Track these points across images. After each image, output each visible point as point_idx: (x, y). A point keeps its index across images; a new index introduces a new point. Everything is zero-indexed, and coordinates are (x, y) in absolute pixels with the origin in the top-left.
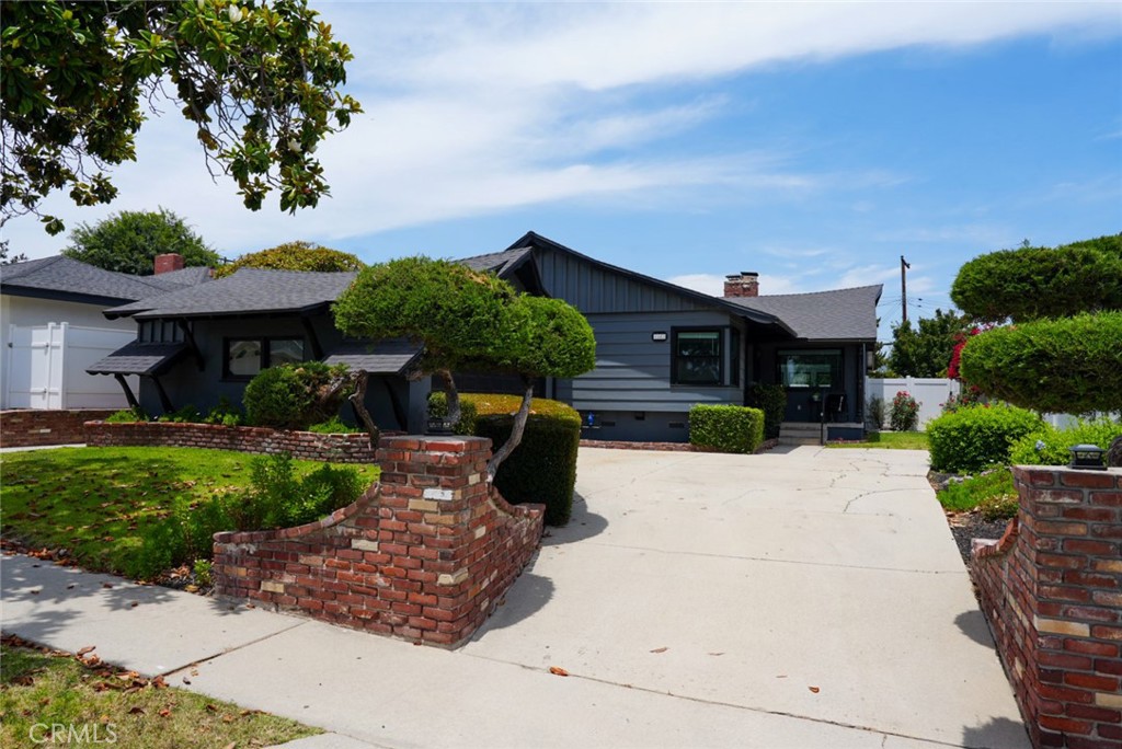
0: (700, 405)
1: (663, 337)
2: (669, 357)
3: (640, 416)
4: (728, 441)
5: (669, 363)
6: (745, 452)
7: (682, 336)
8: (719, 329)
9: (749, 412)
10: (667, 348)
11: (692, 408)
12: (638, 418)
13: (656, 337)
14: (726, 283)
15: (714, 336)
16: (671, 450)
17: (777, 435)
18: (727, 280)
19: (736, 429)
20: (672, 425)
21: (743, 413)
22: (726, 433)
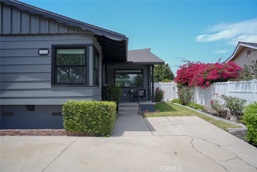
0: (71, 101)
1: (46, 52)
2: (50, 66)
3: (31, 108)
4: (92, 128)
5: (50, 70)
6: (105, 135)
7: (60, 52)
8: (85, 47)
9: (107, 106)
10: (49, 60)
12: (29, 110)
13: (41, 52)
15: (81, 52)
16: (50, 135)
19: (97, 118)
20: (54, 114)
21: (103, 106)
22: (90, 122)
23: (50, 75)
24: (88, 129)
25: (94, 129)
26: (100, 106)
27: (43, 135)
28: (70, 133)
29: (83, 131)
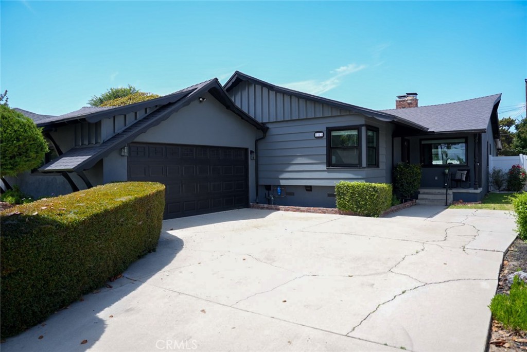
0: (342, 182)
1: (321, 135)
2: (325, 148)
3: (309, 188)
4: (361, 208)
5: (325, 153)
6: (374, 216)
7: (334, 133)
8: (357, 128)
10: (324, 143)
11: (336, 183)
12: (307, 190)
13: (317, 135)
14: (397, 101)
15: (355, 133)
16: (325, 213)
17: (417, 198)
18: (398, 99)
19: (366, 199)
20: (329, 195)
21: (371, 187)
22: (359, 202)
23: (325, 157)
24: (357, 208)
25: (363, 209)
26: (368, 187)
27: (318, 213)
28: (342, 212)
29: (353, 210)
